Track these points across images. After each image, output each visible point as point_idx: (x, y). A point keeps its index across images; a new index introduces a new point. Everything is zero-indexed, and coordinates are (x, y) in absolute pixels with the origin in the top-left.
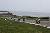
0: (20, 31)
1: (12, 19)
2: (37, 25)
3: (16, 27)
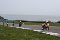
0: (12, 38)
1: (4, 24)
2: (33, 30)
3: (8, 34)
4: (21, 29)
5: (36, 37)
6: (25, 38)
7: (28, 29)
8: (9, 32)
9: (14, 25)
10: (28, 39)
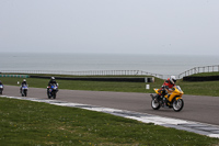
0: (16, 140)
2: (93, 109)
4: (48, 104)
5: (101, 135)
6: (64, 139)
7: (73, 105)
8: (5, 118)
9: (25, 93)
10: (74, 141)
